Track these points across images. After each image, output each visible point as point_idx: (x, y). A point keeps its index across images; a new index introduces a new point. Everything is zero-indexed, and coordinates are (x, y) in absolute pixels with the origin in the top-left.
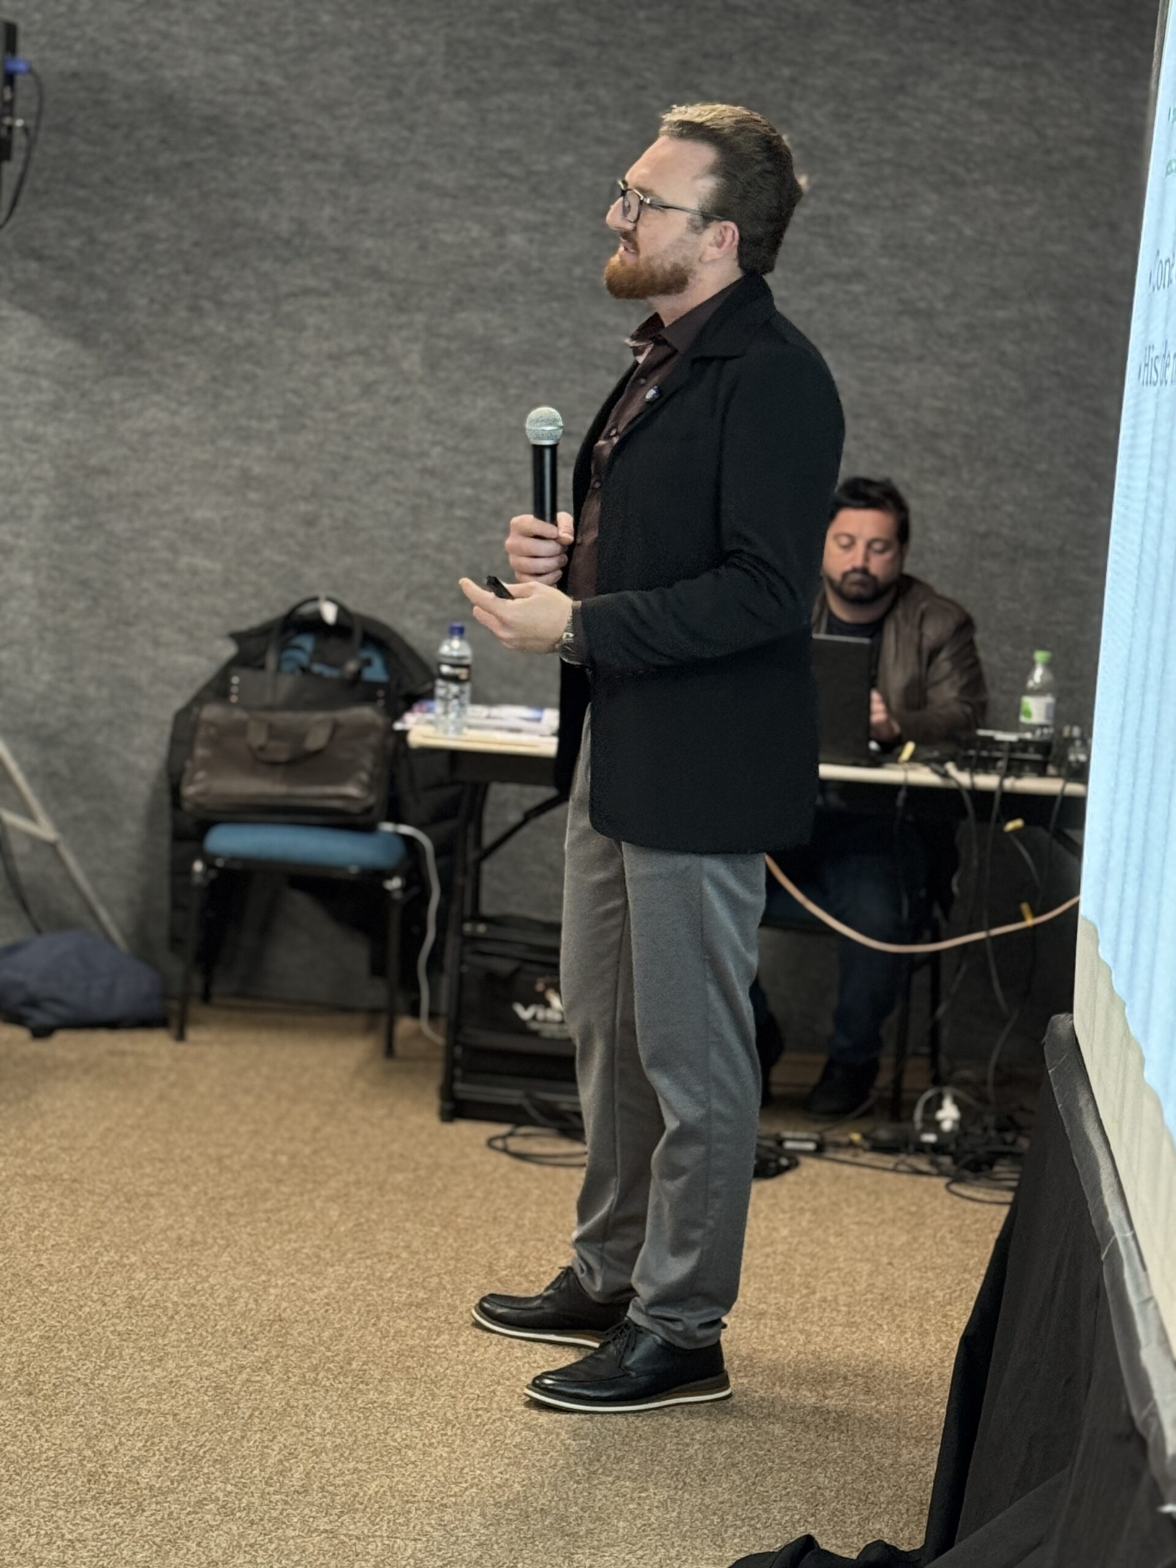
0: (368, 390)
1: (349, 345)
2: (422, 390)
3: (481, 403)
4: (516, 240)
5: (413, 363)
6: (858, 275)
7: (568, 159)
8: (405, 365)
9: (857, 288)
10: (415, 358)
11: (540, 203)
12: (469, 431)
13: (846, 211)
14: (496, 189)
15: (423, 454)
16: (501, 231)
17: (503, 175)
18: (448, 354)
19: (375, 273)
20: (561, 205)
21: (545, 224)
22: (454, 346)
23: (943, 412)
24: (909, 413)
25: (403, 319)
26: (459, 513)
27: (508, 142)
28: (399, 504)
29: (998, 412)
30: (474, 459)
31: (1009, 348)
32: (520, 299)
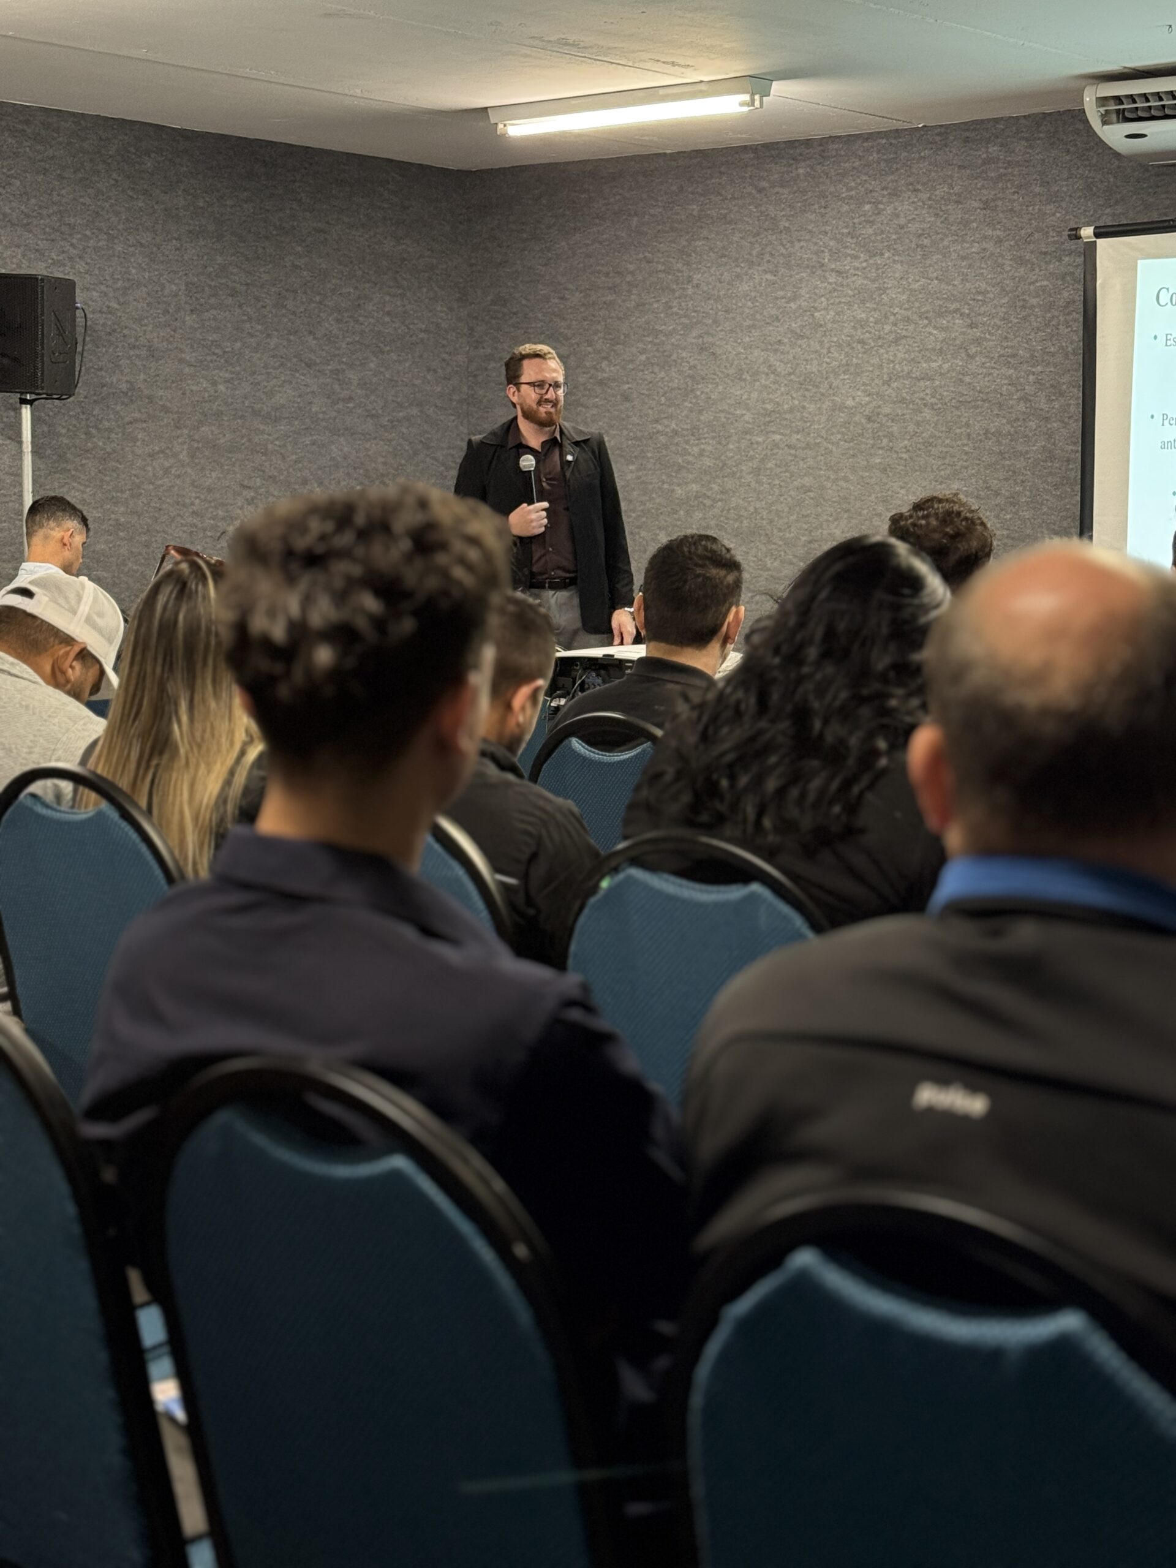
0: (167, 471)
1: (157, 448)
2: (189, 471)
3: (214, 474)
4: (221, 388)
5: (184, 456)
6: (351, 398)
7: (238, 345)
8: (181, 457)
9: (351, 405)
10: (185, 452)
11: (229, 368)
12: (210, 490)
13: (344, 367)
14: (211, 361)
15: (192, 504)
16: (214, 384)
17: (214, 354)
18: (198, 448)
19: (166, 409)
20: (238, 369)
21: (232, 378)
22: (200, 445)
23: (385, 464)
24: (373, 465)
25: (179, 432)
26: (209, 534)
27: (215, 337)
28: (184, 532)
29: (403, 462)
30: (213, 504)
31: (404, 430)
32: (226, 419)
